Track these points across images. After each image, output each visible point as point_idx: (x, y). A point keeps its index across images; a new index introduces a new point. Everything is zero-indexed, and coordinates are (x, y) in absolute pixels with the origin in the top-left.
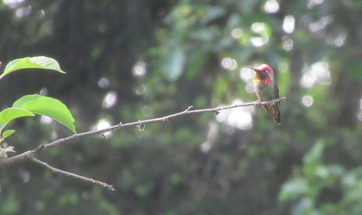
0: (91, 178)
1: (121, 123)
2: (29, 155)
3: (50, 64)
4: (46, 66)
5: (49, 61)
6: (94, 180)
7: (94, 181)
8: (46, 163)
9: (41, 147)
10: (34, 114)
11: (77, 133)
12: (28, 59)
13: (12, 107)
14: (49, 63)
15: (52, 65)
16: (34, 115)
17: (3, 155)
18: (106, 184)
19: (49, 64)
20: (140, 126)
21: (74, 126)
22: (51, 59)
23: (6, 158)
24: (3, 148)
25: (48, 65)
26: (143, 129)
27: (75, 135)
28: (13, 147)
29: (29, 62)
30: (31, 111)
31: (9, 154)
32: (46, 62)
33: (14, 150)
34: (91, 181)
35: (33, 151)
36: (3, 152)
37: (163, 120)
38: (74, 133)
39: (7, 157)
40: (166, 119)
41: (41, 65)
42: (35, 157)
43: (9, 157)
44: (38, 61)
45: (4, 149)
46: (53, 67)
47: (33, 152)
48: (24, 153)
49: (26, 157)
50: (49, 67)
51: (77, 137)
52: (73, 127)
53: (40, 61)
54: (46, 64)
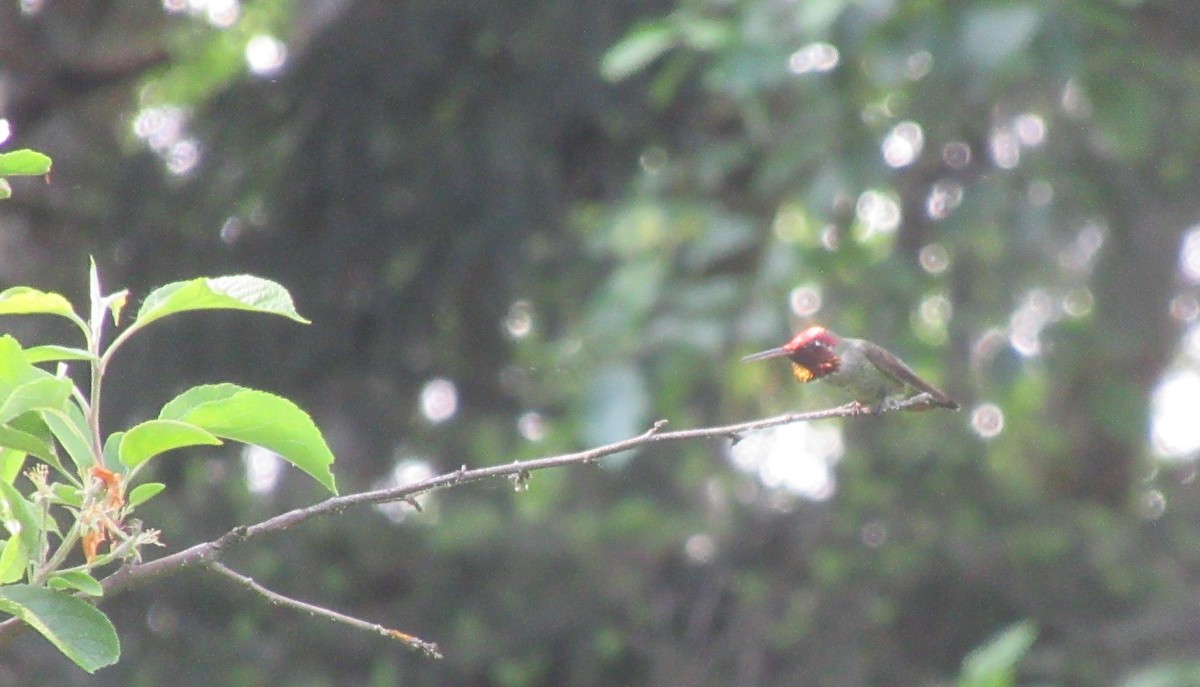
0: (376, 623)
1: (464, 467)
2: (202, 556)
3: (267, 298)
4: (255, 304)
5: (265, 289)
6: (386, 627)
7: (384, 632)
8: (250, 579)
9: (238, 531)
10: (220, 439)
11: (342, 495)
12: (204, 284)
13: (156, 417)
14: (263, 294)
15: (273, 301)
16: (220, 443)
17: (130, 555)
18: (421, 641)
19: (263, 296)
20: (516, 476)
21: (332, 476)
22: (269, 282)
23: (138, 563)
24: (130, 534)
25: (259, 300)
26: (527, 487)
27: (332, 499)
28: (158, 532)
29: (209, 291)
30: (211, 430)
31: (149, 551)
32: (257, 291)
33: (160, 540)
34: (378, 630)
35: (214, 544)
36: (130, 544)
37: (583, 459)
38: (333, 495)
39: (140, 560)
40: (592, 457)
41: (242, 301)
42: (219, 561)
43: (145, 558)
44: (234, 287)
45: (132, 537)
46: (274, 307)
47: (216, 548)
48: (190, 549)
49: (194, 559)
50: (264, 306)
51: (340, 505)
52: (329, 478)
53: (239, 289)
54: (256, 296)
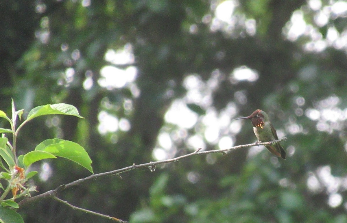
0: (107, 215)
1: (134, 164)
2: (50, 194)
3: (70, 110)
4: (66, 112)
5: (69, 107)
6: (110, 216)
7: (110, 218)
8: (66, 202)
9: (62, 186)
10: (55, 156)
11: (95, 174)
12: (49, 106)
13: (34, 150)
14: (68, 109)
16: (56, 158)
17: (27, 195)
18: (122, 221)
19: (68, 110)
20: (151, 167)
21: (92, 167)
22: (70, 105)
23: (29, 197)
24: (27, 188)
25: (67, 111)
26: (154, 170)
27: (93, 175)
28: (36, 187)
29: (51, 109)
30: (54, 154)
31: (34, 194)
32: (66, 108)
33: (36, 190)
34: (108, 217)
35: (54, 190)
36: (27, 191)
37: (174, 160)
38: (92, 174)
39: (30, 196)
40: (177, 160)
41: (61, 111)
42: (56, 196)
43: (32, 196)
44: (59, 107)
45: (27, 189)
46: (72, 113)
47: (55, 192)
48: (47, 192)
49: (48, 195)
50: (69, 113)
51: (95, 177)
53: (60, 108)
54: (66, 110)
